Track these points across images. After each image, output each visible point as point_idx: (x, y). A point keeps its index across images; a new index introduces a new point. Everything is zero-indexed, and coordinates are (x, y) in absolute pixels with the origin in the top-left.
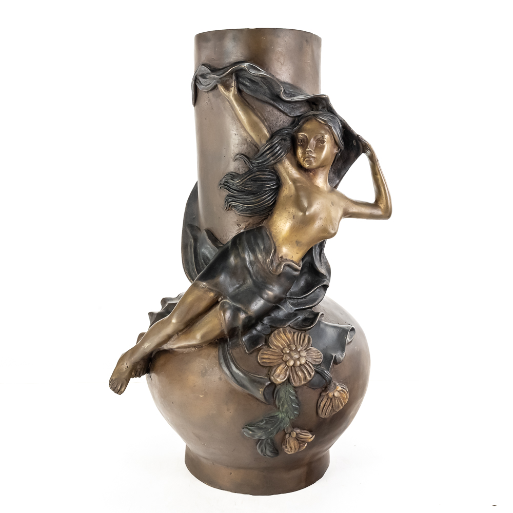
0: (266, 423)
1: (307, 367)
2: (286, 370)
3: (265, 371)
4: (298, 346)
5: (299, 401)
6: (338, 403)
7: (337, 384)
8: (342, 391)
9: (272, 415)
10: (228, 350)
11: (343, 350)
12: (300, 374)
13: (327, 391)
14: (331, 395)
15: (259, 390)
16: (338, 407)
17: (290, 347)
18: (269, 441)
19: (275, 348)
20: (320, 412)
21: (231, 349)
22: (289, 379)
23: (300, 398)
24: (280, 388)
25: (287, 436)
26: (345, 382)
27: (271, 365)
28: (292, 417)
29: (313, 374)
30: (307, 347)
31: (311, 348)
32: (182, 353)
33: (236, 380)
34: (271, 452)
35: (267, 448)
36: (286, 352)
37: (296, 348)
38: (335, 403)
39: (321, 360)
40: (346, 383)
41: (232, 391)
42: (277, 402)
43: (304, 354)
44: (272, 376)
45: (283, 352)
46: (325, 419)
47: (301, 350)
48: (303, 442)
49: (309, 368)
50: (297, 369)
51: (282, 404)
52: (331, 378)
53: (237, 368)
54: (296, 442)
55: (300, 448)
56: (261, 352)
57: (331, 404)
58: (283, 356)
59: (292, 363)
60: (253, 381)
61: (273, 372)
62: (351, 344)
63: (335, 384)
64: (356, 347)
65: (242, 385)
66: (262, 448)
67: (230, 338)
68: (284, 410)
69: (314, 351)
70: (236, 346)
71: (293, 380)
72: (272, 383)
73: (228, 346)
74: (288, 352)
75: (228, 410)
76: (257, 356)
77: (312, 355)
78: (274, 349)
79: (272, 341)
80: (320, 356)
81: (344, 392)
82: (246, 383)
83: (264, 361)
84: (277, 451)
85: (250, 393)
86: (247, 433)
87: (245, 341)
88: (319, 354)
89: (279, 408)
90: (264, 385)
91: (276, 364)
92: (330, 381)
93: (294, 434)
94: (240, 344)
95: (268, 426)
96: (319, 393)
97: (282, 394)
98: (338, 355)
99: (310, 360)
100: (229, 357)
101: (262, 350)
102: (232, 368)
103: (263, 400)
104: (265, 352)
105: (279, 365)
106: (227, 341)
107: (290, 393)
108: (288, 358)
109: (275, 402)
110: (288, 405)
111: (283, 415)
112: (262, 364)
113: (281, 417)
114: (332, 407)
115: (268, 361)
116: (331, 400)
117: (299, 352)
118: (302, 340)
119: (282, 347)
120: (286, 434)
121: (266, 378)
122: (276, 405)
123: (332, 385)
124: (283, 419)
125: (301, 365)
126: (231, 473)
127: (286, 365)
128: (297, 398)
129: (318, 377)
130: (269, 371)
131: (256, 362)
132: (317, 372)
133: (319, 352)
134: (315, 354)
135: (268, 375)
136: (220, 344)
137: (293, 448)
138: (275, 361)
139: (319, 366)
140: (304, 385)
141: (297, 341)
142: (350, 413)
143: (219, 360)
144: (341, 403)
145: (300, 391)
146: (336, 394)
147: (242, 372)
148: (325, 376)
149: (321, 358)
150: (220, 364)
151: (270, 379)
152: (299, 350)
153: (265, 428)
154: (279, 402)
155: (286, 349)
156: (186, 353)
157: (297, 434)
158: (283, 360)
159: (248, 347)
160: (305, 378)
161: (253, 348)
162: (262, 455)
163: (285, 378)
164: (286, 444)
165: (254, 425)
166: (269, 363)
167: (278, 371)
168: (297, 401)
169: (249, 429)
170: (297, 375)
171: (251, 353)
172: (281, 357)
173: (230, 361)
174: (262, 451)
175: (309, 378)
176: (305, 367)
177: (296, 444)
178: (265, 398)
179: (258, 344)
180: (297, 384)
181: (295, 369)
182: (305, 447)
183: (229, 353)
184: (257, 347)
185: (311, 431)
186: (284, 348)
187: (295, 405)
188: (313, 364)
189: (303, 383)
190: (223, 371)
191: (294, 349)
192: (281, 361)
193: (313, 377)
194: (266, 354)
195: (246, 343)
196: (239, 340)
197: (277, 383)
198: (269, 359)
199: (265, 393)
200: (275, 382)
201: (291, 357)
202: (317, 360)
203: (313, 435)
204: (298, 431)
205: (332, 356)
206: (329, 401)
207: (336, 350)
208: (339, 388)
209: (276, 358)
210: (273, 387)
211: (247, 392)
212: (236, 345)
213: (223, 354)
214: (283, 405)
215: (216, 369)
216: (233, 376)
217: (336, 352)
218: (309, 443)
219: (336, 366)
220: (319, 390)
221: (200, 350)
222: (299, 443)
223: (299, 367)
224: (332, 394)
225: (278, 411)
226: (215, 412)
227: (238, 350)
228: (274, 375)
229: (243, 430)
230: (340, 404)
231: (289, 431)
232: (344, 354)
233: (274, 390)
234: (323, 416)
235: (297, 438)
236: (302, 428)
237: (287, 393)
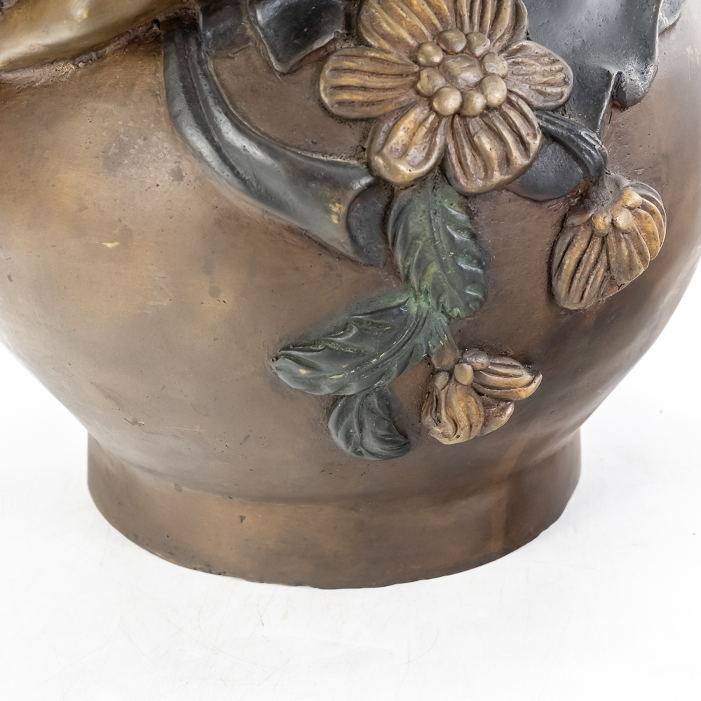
0: (362, 335)
1: (513, 115)
2: (433, 131)
3: (351, 136)
4: (475, 38)
5: (481, 249)
6: (630, 253)
7: (626, 182)
8: (644, 207)
9: (383, 303)
10: (201, 62)
11: (646, 53)
12: (486, 143)
13: (586, 210)
14: (602, 222)
15: (329, 211)
16: (631, 267)
17: (446, 42)
18: (374, 400)
19: (387, 46)
20: (561, 286)
21: (214, 58)
22: (442, 166)
23: (487, 236)
24: (410, 201)
25: (441, 380)
26: (653, 176)
27: (374, 111)
28: (457, 311)
29: (535, 143)
30: (512, 39)
31: (525, 43)
32: (30, 87)
33: (237, 175)
34: (382, 440)
35: (368, 426)
36: (428, 57)
37: (469, 46)
38: (620, 253)
39: (567, 90)
40: (656, 182)
41: (228, 221)
42: (399, 256)
43: (499, 66)
44: (379, 153)
45: (416, 62)
46: (577, 315)
47: (488, 53)
48: (499, 399)
49: (518, 121)
50: (475, 125)
51: (420, 261)
52: (604, 156)
53: (239, 127)
54: (473, 402)
55: (487, 421)
56: (331, 63)
57: (604, 257)
58: (418, 75)
59: (452, 102)
60: (304, 177)
61: (380, 139)
62: (673, 36)
63: (617, 184)
64: (688, 50)
65: (265, 196)
66: (349, 427)
67: (207, 12)
68: (426, 285)
69: (538, 57)
70: (233, 44)
71: (458, 170)
72: (379, 183)
73: (199, 45)
74: (437, 59)
75: (214, 292)
76: (315, 81)
77: (531, 69)
78: (381, 50)
79: (373, 19)
80: (560, 76)
81: (652, 213)
82: (279, 185)
83: (345, 96)
84: (406, 437)
85: (295, 223)
86: (289, 373)
87: (268, 24)
88: (557, 67)
89: (407, 278)
90: (347, 187)
91: (390, 107)
92: (600, 170)
93: (466, 374)
94: (248, 39)
95: (369, 347)
96: (557, 217)
97: (417, 222)
98: (631, 73)
99: (524, 90)
100: (206, 88)
101: (333, 57)
102: (219, 131)
103: (347, 249)
104: (348, 64)
105: (404, 110)
106: (194, 26)
107: (449, 219)
108: (440, 81)
109: (391, 255)
110: (443, 266)
111: (424, 304)
112: (335, 110)
113: (414, 310)
114: (608, 268)
115: (358, 97)
116: (603, 242)
117: (481, 60)
118: (489, 16)
119: (412, 42)
120: (434, 373)
121: (354, 162)
122: (395, 267)
123: (609, 187)
124: (423, 319)
125: (488, 108)
126: (242, 518)
127: (431, 109)
128: (474, 236)
129: (555, 158)
130: (365, 138)
131: (311, 103)
132: (550, 137)
133: (554, 61)
134: (539, 68)
135: (364, 152)
136: (170, 38)
137: (463, 422)
138: (390, 95)
139: (558, 115)
140: (502, 187)
141: (471, 17)
142: (664, 293)
143: (170, 101)
144: (641, 253)
145: (485, 210)
146: (624, 219)
147: (260, 144)
148: (581, 150)
149: (565, 82)
150: (174, 118)
151: (369, 168)
152: (479, 52)
153: (359, 353)
154: (407, 255)
155: (429, 48)
156: (43, 86)
157: (475, 371)
158: (418, 92)
159: (278, 46)
160: (507, 159)
161: (298, 49)
162: (349, 451)
163: (427, 158)
164: (437, 410)
165: (314, 344)
166: (363, 104)
167: (401, 135)
168: (474, 249)
169: (297, 361)
170: (476, 149)
171: (292, 72)
172: (412, 78)
173: (211, 101)
174: (348, 438)
175: (519, 160)
176: (506, 117)
177: (473, 409)
178: (353, 239)
179: (316, 33)
180: (476, 184)
181: (466, 126)
182: (505, 419)
183: (205, 75)
184: (316, 46)
185: (526, 361)
186: (420, 46)
187: (469, 262)
188: (535, 103)
189: (497, 177)
190: (186, 142)
191: (459, 48)
192: (412, 94)
193: (536, 158)
194: (351, 70)
195: (271, 32)
196: (245, 19)
197: (397, 179)
198: (364, 88)
199: (353, 223)
200: (389, 177)
201: (451, 78)
202: (549, 90)
203: (535, 373)
204: (482, 361)
205: (609, 75)
206: (597, 247)
207: (619, 54)
208: (634, 198)
209: (389, 83)
210: (384, 196)
211: (284, 219)
212: (231, 42)
213: (183, 79)
214: (422, 266)
215: (161, 139)
216: (224, 159)
217: (620, 59)
218: (521, 405)
219: (620, 117)
220: (560, 206)
221: (93, 72)
222: (486, 406)
223: (482, 115)
224: (608, 220)
225: (405, 290)
226: (165, 303)
227: (239, 60)
228: (385, 151)
229: (274, 365)
230: (637, 258)
231: (448, 361)
232: (651, 70)
233: (388, 207)
234: (572, 304)
235: (478, 389)
236: (495, 352)
237: (438, 220)
